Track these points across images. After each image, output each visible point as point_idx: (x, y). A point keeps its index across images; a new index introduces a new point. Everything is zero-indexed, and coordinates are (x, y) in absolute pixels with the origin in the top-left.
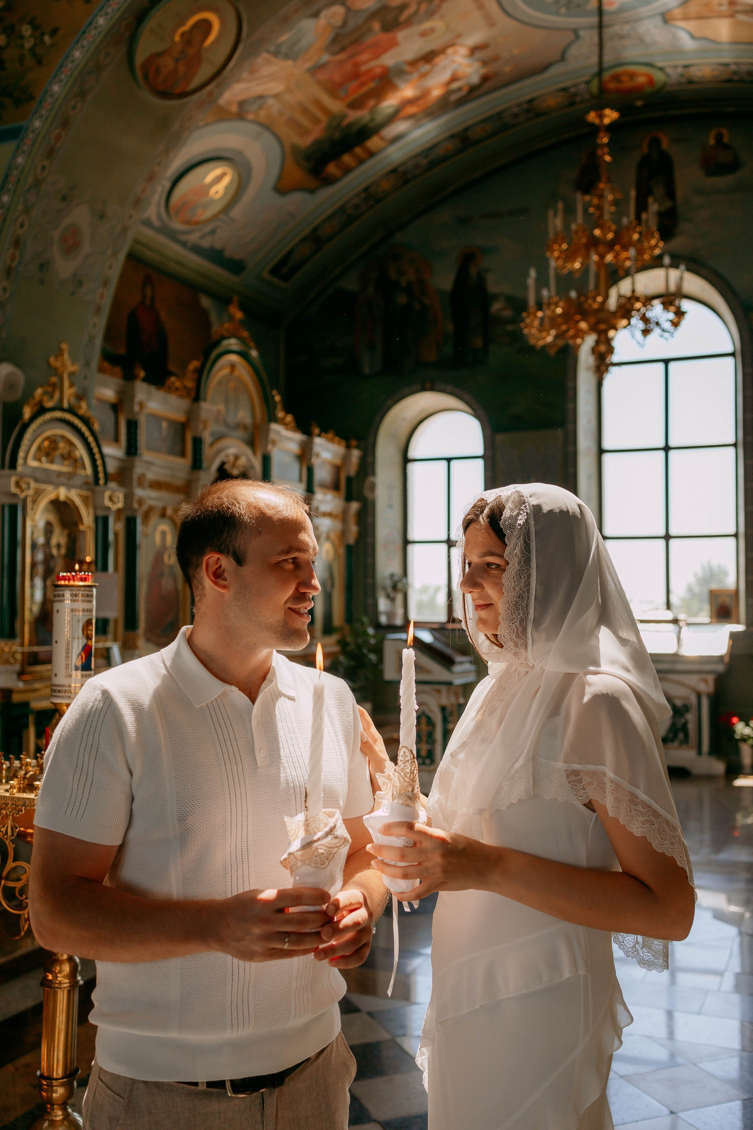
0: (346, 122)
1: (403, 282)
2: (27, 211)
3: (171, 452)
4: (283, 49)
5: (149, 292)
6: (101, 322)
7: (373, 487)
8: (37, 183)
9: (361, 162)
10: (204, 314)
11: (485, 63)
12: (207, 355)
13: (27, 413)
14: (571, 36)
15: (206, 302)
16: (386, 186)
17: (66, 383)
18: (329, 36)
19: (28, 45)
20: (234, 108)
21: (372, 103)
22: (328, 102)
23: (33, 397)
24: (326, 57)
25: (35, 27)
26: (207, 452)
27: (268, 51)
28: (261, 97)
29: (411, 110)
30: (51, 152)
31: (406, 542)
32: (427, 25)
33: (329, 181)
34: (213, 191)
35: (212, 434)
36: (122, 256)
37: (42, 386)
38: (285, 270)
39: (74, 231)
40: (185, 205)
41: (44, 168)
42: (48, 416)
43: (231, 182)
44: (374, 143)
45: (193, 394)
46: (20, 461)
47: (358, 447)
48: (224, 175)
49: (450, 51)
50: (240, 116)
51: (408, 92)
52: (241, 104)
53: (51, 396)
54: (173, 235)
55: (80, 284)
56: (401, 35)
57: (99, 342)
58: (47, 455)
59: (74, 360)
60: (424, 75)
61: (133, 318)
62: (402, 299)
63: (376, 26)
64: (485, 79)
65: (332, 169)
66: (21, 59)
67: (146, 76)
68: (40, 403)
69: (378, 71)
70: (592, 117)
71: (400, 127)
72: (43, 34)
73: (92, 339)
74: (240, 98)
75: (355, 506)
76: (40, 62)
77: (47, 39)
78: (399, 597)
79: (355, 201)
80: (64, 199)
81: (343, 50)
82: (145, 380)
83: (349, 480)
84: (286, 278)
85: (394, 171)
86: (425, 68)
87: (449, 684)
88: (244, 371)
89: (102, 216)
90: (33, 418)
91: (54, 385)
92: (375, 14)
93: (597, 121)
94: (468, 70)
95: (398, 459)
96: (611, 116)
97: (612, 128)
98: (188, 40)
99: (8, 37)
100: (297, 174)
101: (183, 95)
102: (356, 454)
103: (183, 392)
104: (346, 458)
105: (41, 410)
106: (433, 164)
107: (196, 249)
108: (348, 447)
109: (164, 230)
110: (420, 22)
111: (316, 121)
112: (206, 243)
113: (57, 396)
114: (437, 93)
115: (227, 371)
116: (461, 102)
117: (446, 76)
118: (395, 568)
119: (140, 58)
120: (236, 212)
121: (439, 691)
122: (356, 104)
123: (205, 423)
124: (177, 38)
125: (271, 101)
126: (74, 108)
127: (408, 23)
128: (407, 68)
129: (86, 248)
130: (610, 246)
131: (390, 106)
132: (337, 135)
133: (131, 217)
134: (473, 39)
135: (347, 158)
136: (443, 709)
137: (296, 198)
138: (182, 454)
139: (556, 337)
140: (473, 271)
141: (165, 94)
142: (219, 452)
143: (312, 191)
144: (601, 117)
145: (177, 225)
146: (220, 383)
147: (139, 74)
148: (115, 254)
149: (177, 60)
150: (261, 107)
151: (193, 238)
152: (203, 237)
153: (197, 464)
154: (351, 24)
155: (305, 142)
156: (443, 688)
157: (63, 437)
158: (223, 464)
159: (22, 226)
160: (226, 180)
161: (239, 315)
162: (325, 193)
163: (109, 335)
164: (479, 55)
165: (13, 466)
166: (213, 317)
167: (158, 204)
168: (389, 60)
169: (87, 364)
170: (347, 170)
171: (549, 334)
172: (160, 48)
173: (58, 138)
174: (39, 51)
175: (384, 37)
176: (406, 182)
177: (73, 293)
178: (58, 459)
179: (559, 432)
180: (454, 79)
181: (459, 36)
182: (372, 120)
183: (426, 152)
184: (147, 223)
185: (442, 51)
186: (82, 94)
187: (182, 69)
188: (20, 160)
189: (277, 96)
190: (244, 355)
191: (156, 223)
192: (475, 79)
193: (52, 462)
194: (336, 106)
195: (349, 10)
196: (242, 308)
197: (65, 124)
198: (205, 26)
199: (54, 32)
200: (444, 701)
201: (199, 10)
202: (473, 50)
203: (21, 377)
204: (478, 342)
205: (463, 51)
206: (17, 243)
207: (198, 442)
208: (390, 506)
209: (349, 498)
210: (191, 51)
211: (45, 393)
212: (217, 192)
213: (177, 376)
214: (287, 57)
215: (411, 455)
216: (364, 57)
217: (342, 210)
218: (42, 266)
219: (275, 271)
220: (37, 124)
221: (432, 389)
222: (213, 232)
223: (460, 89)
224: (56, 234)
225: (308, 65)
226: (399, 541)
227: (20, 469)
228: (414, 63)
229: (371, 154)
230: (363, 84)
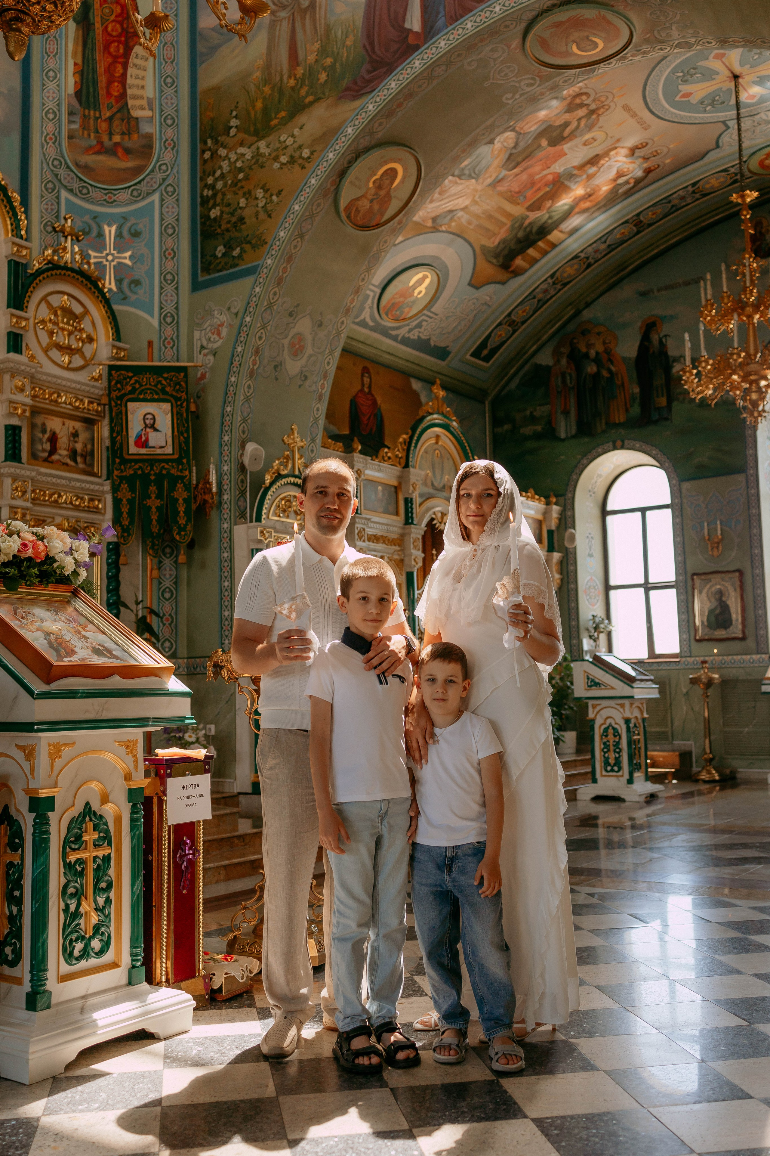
0: (527, 223)
1: (592, 353)
2: (264, 327)
3: (386, 512)
4: (467, 172)
5: (366, 380)
6: (323, 407)
7: (573, 538)
8: (270, 306)
9: (545, 253)
10: (416, 396)
11: (646, 159)
12: (414, 429)
13: (268, 479)
14: (723, 128)
15: (416, 385)
16: (570, 271)
17: (297, 456)
18: (504, 156)
19: (261, 204)
20: (429, 223)
21: (549, 203)
22: (509, 207)
23: (272, 467)
24: (504, 173)
25: (266, 191)
26: (417, 510)
27: (453, 175)
28: (451, 211)
29: (587, 204)
30: (280, 282)
31: (608, 588)
32: (588, 136)
33: (517, 273)
34: (416, 292)
35: (421, 496)
36: (337, 354)
37: (279, 459)
38: (485, 352)
39: (300, 337)
40: (394, 306)
41: (275, 294)
42: (284, 481)
43: (431, 282)
44: (554, 236)
45: (403, 462)
46: (264, 516)
47: (556, 504)
48: (425, 277)
49: (612, 153)
50: (435, 229)
51: (579, 191)
52: (434, 219)
53: (286, 466)
54: (385, 332)
55: (306, 378)
56: (566, 147)
57: (322, 422)
58: (284, 511)
59: (302, 437)
60: (590, 177)
61: (354, 404)
62: (592, 369)
63: (544, 143)
64: (648, 171)
65: (519, 262)
66: (257, 214)
67: (348, 217)
68: (278, 471)
69: (550, 177)
70: (735, 197)
71: (575, 221)
72: (271, 195)
73: (316, 420)
74: (433, 215)
75: (556, 556)
76: (270, 216)
77: (274, 198)
78: (603, 637)
79: (544, 286)
80: (291, 315)
81: (518, 164)
82: (361, 452)
83: (550, 533)
84: (487, 359)
85: (576, 257)
86: (592, 170)
87: (632, 697)
88: (447, 441)
89: (320, 325)
90: (272, 484)
91: (287, 458)
92: (540, 135)
93: (740, 201)
94: (631, 166)
95: (596, 512)
96: (752, 195)
97: (753, 206)
98: (379, 186)
99: (247, 199)
100: (488, 270)
101: (378, 226)
102: (555, 509)
103: (394, 461)
104: (546, 513)
105: (279, 476)
106: (611, 248)
107: (405, 341)
108: (548, 504)
109: (377, 328)
110: (582, 135)
111: (502, 224)
112: (414, 336)
113: (290, 465)
114: (605, 189)
115: (433, 441)
116: (629, 193)
117: (613, 173)
118: (599, 611)
119: (343, 205)
120: (437, 308)
121: (622, 706)
122: (535, 206)
123: (414, 485)
124: (371, 185)
125: (460, 214)
126: (295, 247)
127: (572, 135)
128: (575, 172)
129: (309, 351)
130: (756, 307)
131: (564, 205)
132: (520, 234)
133: (343, 323)
134: (630, 143)
135: (531, 252)
136: (627, 721)
137: (490, 289)
138: (397, 514)
139: (715, 389)
140: (655, 338)
141: (364, 227)
142: (428, 510)
143: (503, 283)
144: (743, 197)
145: (388, 323)
146: (426, 452)
147: (343, 215)
148: (331, 353)
149: (371, 201)
150: (452, 219)
151: (402, 332)
152: (410, 331)
153: (409, 520)
154: (522, 145)
155: (492, 243)
156: (627, 702)
157: (295, 497)
158: (432, 519)
159: (260, 338)
160: (427, 281)
161: (442, 393)
162: (516, 282)
163: (330, 416)
164: (638, 153)
165: (259, 519)
166: (423, 398)
167: (371, 308)
168: (558, 167)
169: (313, 440)
170: (534, 261)
171: (707, 388)
172: (360, 193)
173: (285, 270)
174: (269, 207)
175: (552, 150)
176: (589, 265)
177: (300, 386)
178: (292, 515)
179: (741, 477)
180: (619, 175)
181: (618, 140)
182: (550, 217)
183: (602, 239)
184: (363, 324)
185: (606, 154)
186: (301, 236)
187: (376, 207)
188: (257, 290)
189: (465, 209)
190: (446, 427)
191: (371, 323)
192: (639, 173)
193: (288, 517)
194: (517, 211)
195: (519, 134)
196: (444, 387)
197: (290, 259)
198: (393, 173)
199: (280, 192)
200: (628, 715)
201: (386, 163)
202: (633, 151)
203: (262, 452)
204: (663, 401)
205: (624, 151)
206: (257, 352)
207: (408, 502)
208: (591, 555)
209: (551, 549)
210: (382, 193)
211: (281, 464)
212: (420, 292)
213: (389, 448)
214: (470, 177)
215: (610, 507)
216: (537, 169)
217: (532, 295)
218: (276, 367)
219: (476, 354)
220: (269, 261)
221: (622, 447)
222: (419, 326)
223: (627, 182)
224: (286, 342)
225: (489, 181)
226: (600, 587)
227: (263, 522)
228: (582, 167)
229: (554, 246)
230: (539, 189)
